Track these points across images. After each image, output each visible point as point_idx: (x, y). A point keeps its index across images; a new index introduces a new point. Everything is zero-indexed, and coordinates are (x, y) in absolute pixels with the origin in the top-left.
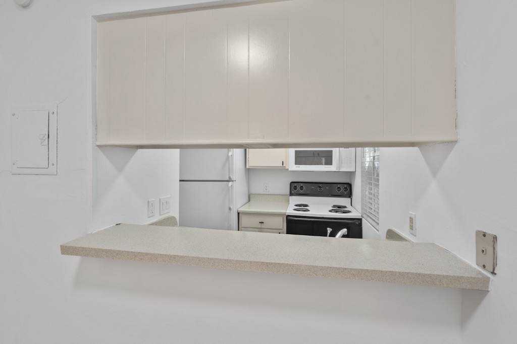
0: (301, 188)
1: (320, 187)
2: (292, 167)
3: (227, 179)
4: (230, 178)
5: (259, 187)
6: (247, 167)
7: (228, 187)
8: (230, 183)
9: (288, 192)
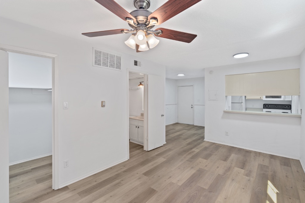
0: (268, 106)
1: (276, 106)
2: (264, 99)
3: (241, 102)
4: (242, 102)
5: (250, 105)
6: (246, 99)
7: (242, 105)
8: (242, 104)
9: (263, 107)
